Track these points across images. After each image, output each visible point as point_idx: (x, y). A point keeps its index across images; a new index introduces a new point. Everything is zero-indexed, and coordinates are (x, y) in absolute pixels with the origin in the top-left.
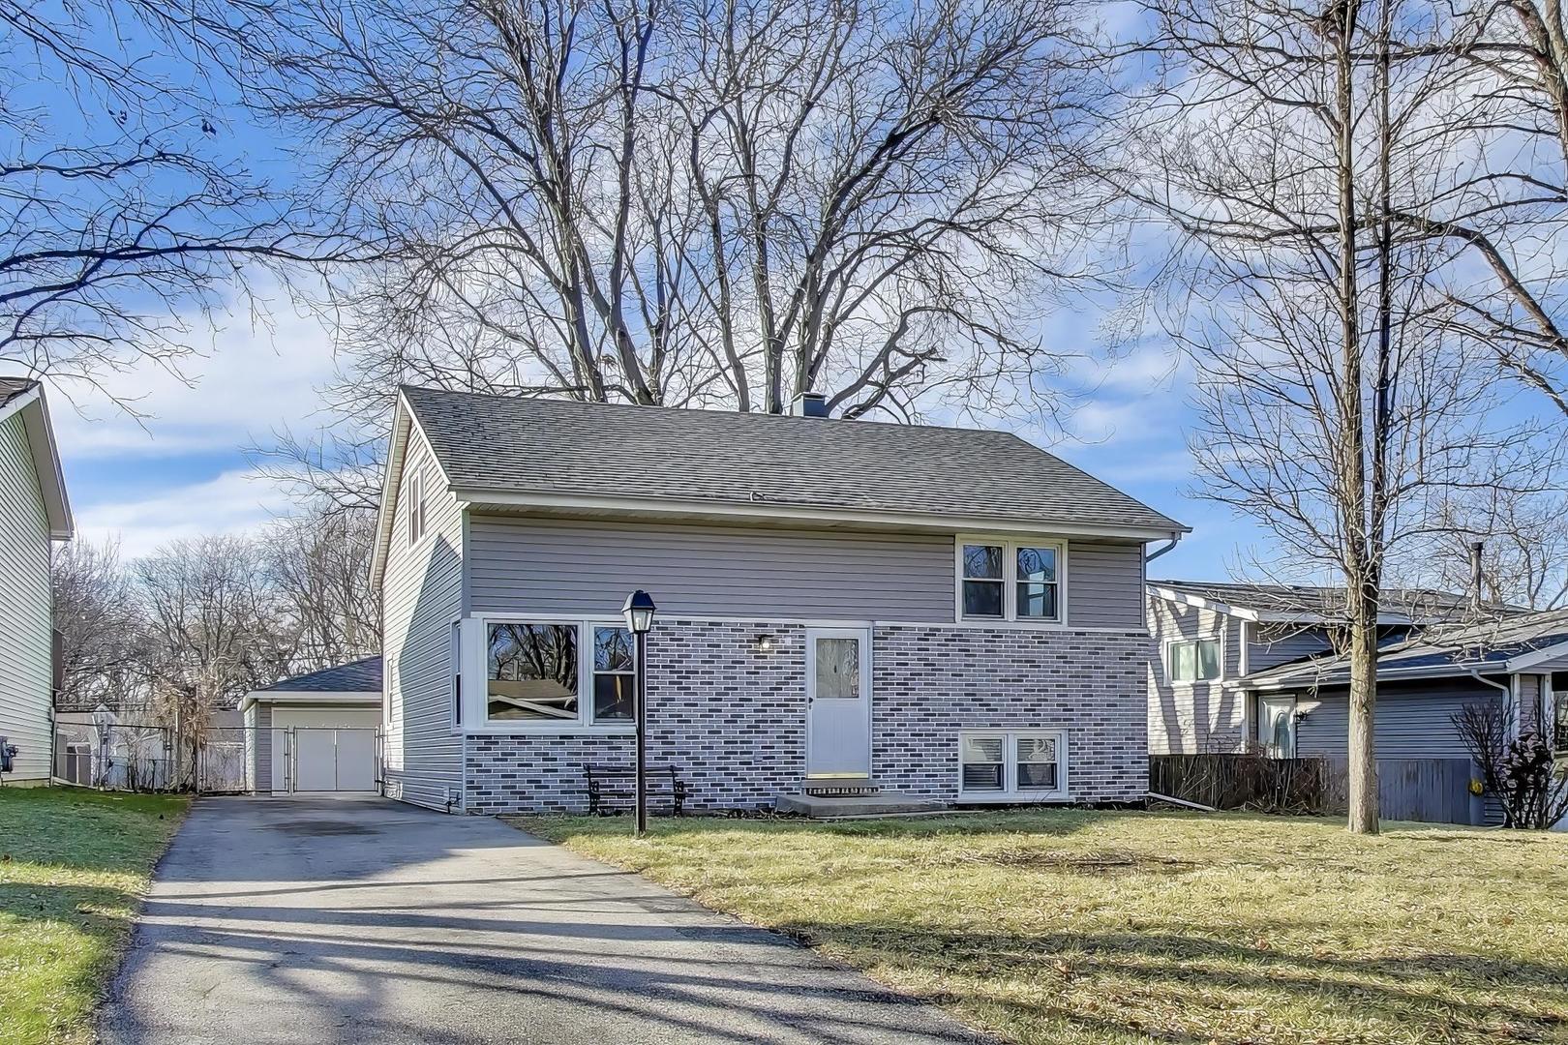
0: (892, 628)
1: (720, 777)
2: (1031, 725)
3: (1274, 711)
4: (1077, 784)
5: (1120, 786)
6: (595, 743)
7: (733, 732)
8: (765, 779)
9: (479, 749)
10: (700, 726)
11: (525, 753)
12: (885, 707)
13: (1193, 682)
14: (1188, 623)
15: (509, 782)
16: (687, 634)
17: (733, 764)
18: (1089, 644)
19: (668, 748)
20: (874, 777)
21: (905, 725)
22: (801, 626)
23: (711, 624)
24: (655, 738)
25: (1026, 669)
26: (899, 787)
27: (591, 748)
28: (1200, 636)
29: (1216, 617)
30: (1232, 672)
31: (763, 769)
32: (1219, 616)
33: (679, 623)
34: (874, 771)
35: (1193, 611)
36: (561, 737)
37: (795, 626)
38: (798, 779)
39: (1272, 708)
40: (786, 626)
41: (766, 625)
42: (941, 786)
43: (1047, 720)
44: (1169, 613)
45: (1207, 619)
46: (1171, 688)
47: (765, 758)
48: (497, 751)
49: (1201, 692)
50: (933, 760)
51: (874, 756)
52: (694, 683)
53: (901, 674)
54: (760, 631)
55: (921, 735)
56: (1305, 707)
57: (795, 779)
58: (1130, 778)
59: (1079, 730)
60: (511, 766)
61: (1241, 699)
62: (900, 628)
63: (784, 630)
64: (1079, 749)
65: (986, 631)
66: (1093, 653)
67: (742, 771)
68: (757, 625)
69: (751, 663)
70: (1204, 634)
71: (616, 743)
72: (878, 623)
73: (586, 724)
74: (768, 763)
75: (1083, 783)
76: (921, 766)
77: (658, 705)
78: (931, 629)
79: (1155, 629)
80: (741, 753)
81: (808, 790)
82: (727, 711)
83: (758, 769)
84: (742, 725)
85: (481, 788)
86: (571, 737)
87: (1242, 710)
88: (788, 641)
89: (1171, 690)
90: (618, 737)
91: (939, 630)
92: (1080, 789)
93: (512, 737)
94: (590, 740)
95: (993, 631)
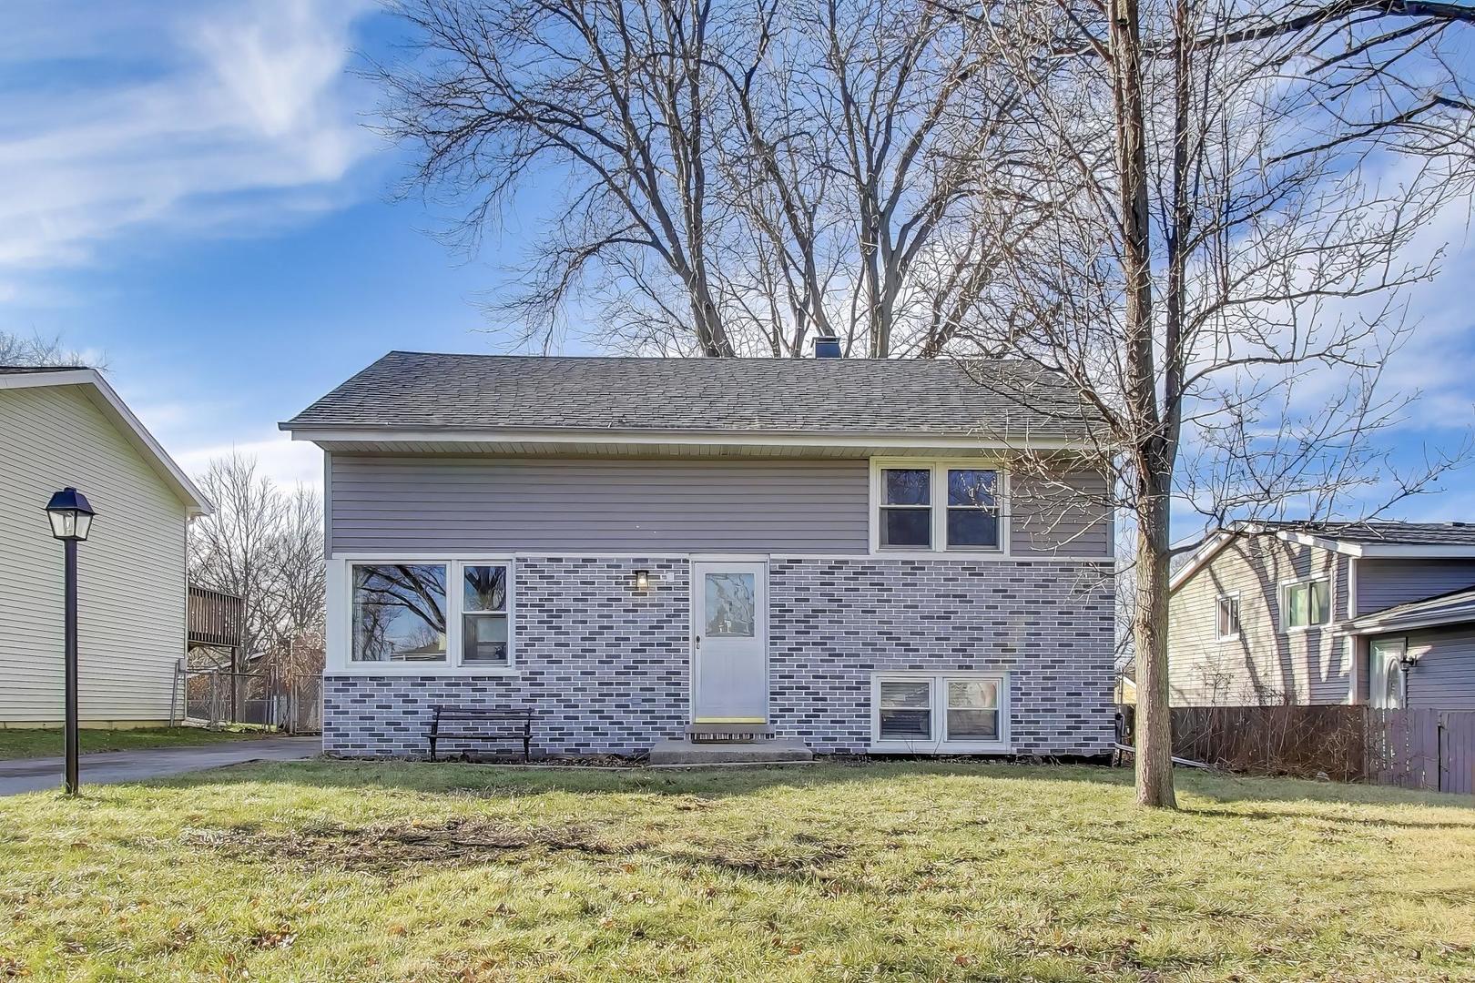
0: (789, 561)
1: (593, 720)
2: (960, 667)
3: (1388, 657)
4: (1021, 734)
5: (1078, 737)
6: (458, 685)
7: (608, 673)
8: (644, 723)
9: (336, 690)
10: (572, 668)
11: (383, 695)
12: (784, 647)
13: (1306, 627)
14: (1302, 563)
15: (367, 724)
16: (557, 571)
17: (609, 706)
18: (1035, 575)
19: (537, 690)
20: (772, 722)
21: (806, 666)
22: (686, 561)
23: (584, 560)
24: (524, 679)
25: (954, 605)
26: (799, 733)
27: (454, 690)
28: (1313, 577)
29: (1328, 556)
30: (1341, 615)
31: (642, 712)
32: (1330, 554)
33: (550, 560)
34: (772, 716)
35: (1306, 550)
36: (422, 678)
37: (679, 561)
38: (682, 723)
39: (1385, 653)
40: (668, 560)
41: (646, 560)
42: (850, 733)
43: (981, 662)
44: (1285, 553)
45: (1319, 556)
46: (1286, 635)
47: (644, 700)
48: (354, 693)
49: (1313, 636)
50: (841, 703)
51: (772, 699)
52: (566, 622)
53: (800, 610)
54: (639, 566)
55: (826, 677)
56: (1416, 652)
57: (678, 724)
58: (1090, 728)
59: (1022, 673)
60: (369, 708)
61: (1350, 643)
62: (799, 561)
63: (665, 566)
64: (1022, 694)
65: (903, 562)
66: (1041, 586)
67: (618, 715)
68: (636, 560)
69: (629, 599)
70: (1317, 575)
71: (480, 684)
72: (773, 556)
73: (454, 665)
74: (647, 706)
75: (1027, 733)
76: (826, 710)
77: (526, 645)
78: (836, 562)
79: (1273, 572)
80: (618, 695)
81: (693, 735)
82: (602, 652)
83: (636, 712)
84: (618, 665)
85: (338, 729)
86: (433, 679)
87: (1351, 656)
88: (670, 577)
89: (1286, 636)
90: (482, 678)
91: (846, 562)
92: (1023, 739)
93: (371, 679)
94: (454, 682)
95: (913, 562)
